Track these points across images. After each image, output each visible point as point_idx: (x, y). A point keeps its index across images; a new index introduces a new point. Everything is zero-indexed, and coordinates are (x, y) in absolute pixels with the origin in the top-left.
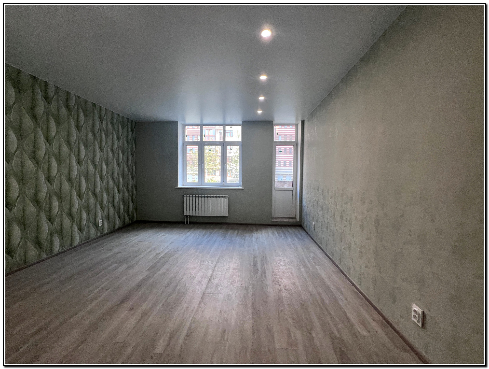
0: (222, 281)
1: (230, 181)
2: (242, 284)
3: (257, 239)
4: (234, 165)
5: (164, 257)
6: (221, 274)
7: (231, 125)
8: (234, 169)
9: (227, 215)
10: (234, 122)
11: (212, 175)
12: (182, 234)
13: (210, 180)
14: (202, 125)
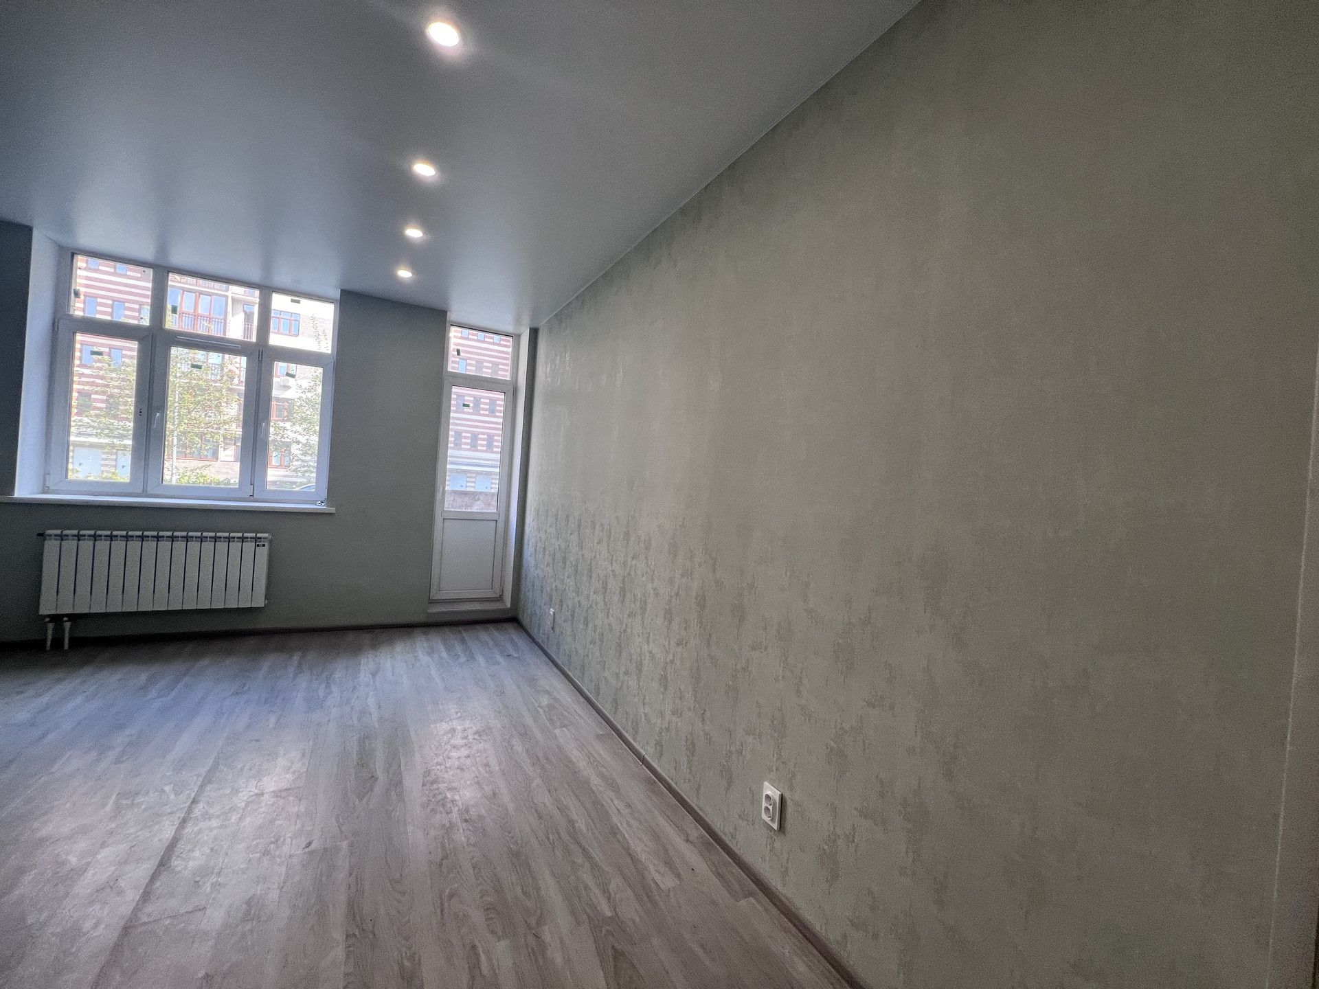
0: (222, 854)
1: (280, 481)
3: (374, 675)
4: (297, 428)
6: (221, 828)
7: (297, 293)
8: (298, 442)
9: (259, 604)
10: (304, 287)
11: (200, 458)
13: (188, 474)
14: (161, 270)
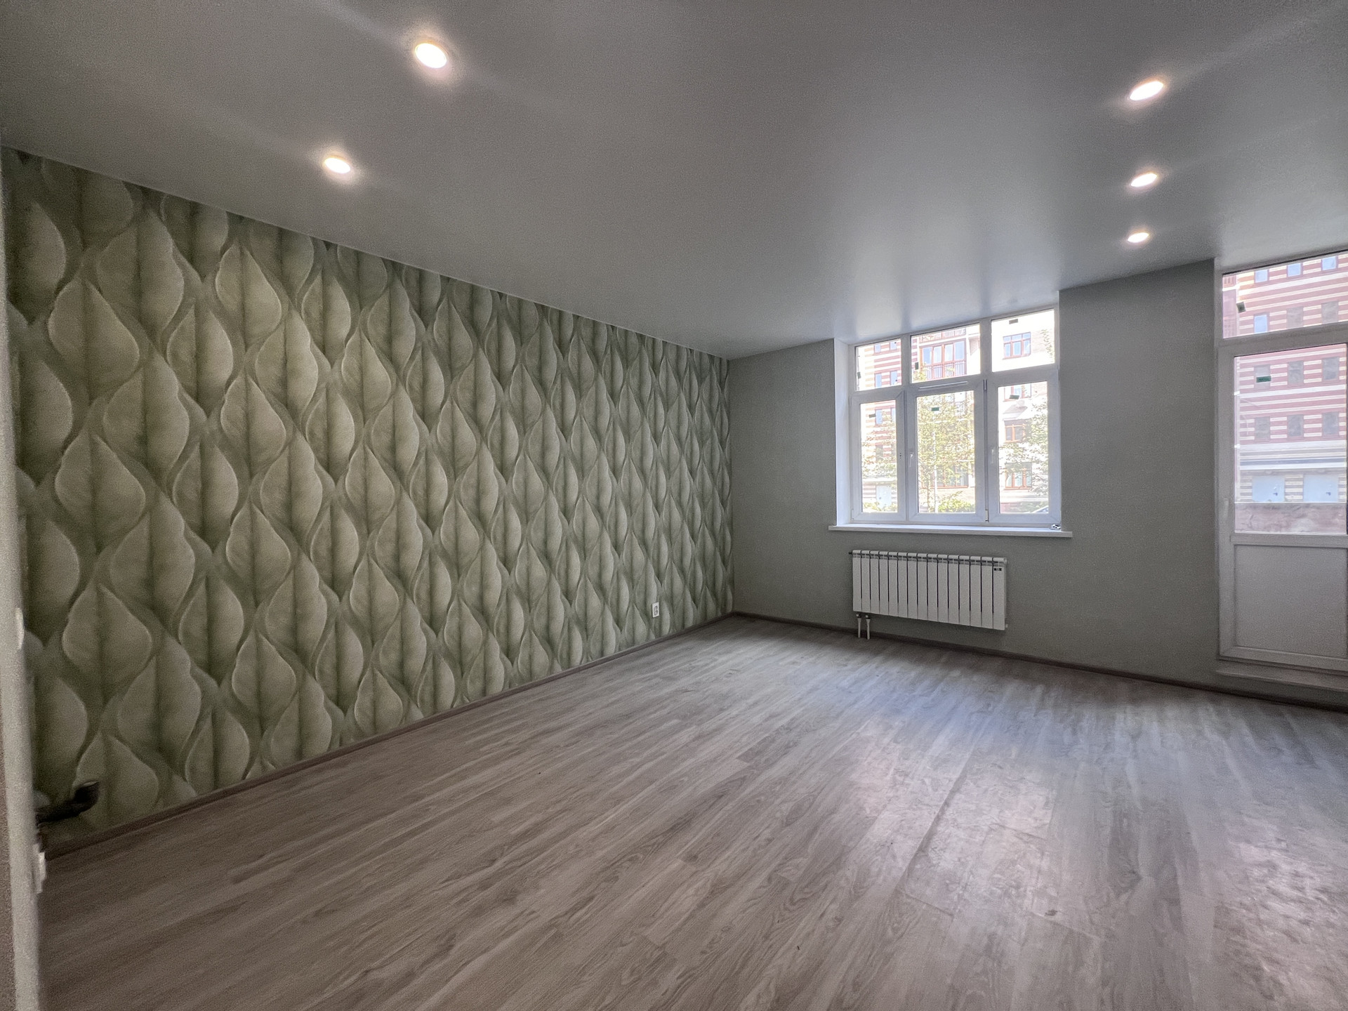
0: (967, 869)
2: (1053, 913)
5: (788, 729)
6: (967, 842)
7: (1012, 314)
9: (1001, 626)
10: (1022, 303)
11: (955, 486)
12: (845, 668)
13: (947, 500)
14: (906, 337)
